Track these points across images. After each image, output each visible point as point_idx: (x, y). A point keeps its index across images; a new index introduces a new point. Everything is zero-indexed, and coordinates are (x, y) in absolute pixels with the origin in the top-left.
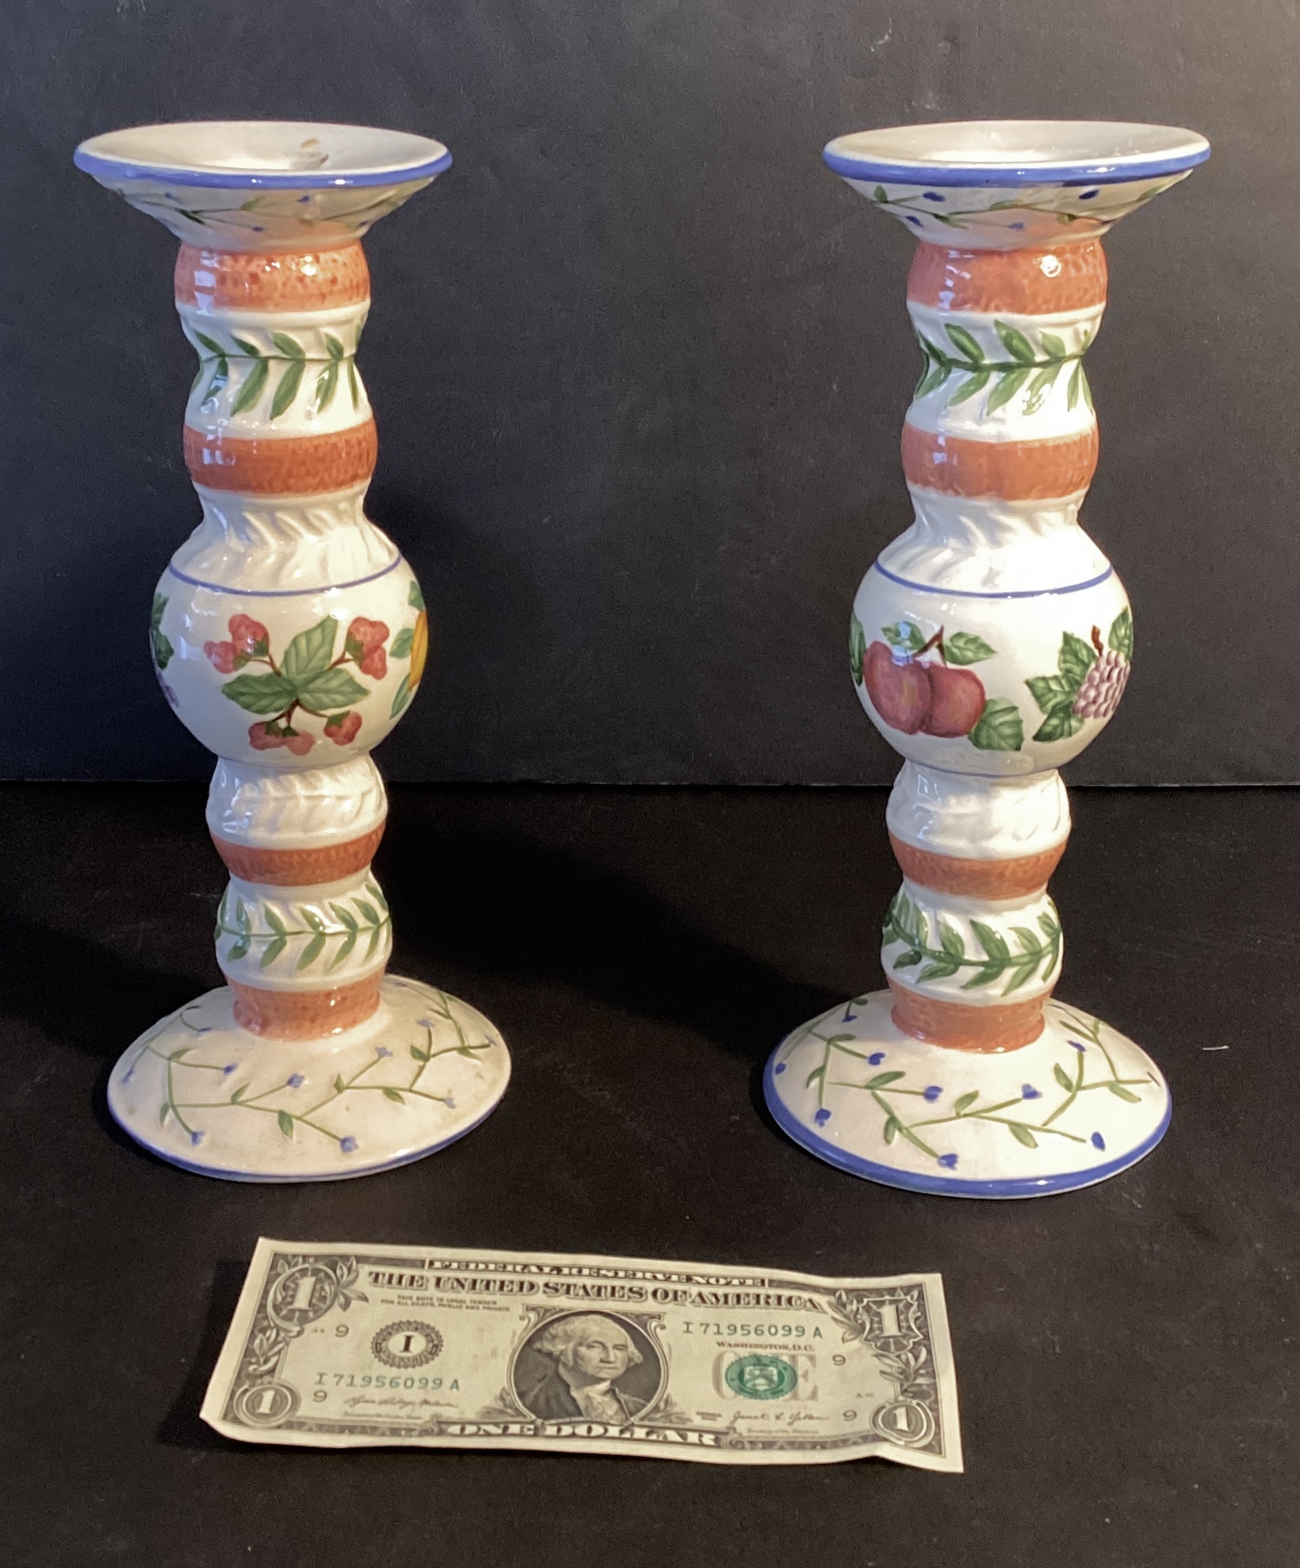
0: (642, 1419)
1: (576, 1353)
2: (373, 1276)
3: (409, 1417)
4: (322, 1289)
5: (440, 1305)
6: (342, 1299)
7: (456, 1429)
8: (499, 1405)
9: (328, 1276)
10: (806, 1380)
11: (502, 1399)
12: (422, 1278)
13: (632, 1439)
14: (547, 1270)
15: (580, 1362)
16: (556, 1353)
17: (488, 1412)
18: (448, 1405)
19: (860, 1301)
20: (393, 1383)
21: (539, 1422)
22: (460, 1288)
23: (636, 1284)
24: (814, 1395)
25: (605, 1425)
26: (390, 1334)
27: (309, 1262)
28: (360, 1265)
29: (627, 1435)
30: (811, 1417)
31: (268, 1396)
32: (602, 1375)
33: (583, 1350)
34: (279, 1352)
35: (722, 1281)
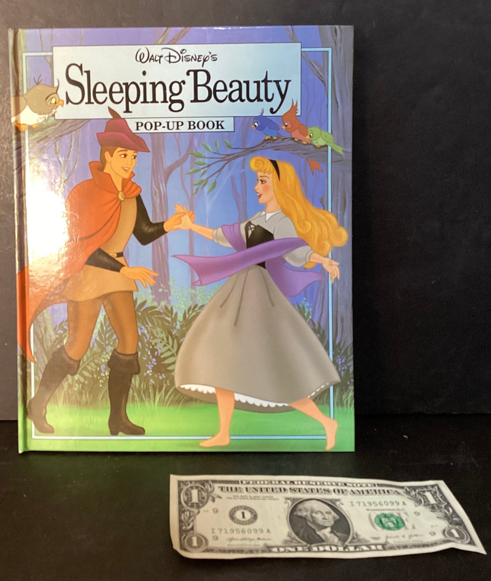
0: (350, 542)
1: (312, 516)
2: (220, 488)
3: (255, 545)
4: (202, 494)
5: (251, 499)
6: (211, 498)
7: (275, 550)
8: (289, 539)
9: (202, 488)
10: (408, 522)
11: (289, 536)
12: (240, 488)
13: (349, 552)
14: (288, 483)
15: (314, 519)
16: (304, 516)
17: (286, 542)
18: (268, 539)
19: (415, 491)
20: (243, 531)
21: (309, 545)
22: (256, 492)
23: (326, 487)
25: (336, 546)
26: (235, 511)
27: (192, 484)
28: (214, 484)
29: (347, 550)
30: (416, 536)
31: (195, 539)
32: (326, 525)
33: (314, 515)
34: (193, 521)
35: (359, 485)
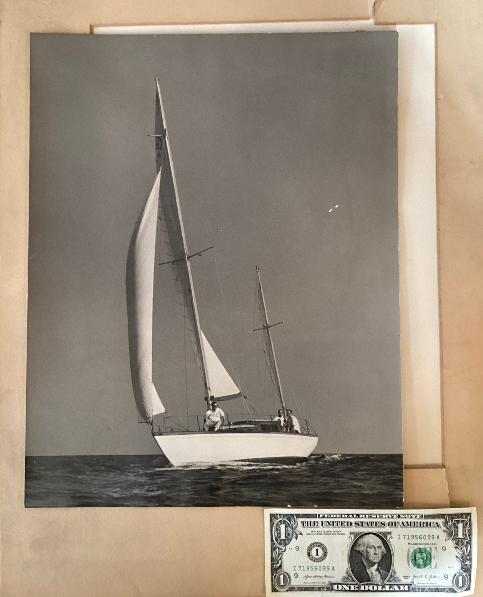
1: (366, 550)
2: (302, 523)
3: (322, 583)
5: (324, 534)
6: (294, 535)
8: (346, 575)
10: (434, 559)
11: (347, 573)
14: (355, 516)
16: (360, 551)
18: (332, 577)
19: (452, 521)
20: (316, 568)
21: (359, 583)
22: (329, 526)
23: (383, 520)
24: (436, 567)
25: (377, 585)
26: (311, 548)
27: (282, 518)
28: (297, 519)
29: (384, 589)
30: (435, 577)
31: (282, 579)
33: (368, 549)
34: (281, 559)
35: (409, 516)
